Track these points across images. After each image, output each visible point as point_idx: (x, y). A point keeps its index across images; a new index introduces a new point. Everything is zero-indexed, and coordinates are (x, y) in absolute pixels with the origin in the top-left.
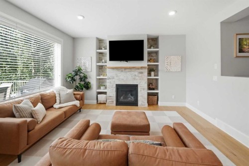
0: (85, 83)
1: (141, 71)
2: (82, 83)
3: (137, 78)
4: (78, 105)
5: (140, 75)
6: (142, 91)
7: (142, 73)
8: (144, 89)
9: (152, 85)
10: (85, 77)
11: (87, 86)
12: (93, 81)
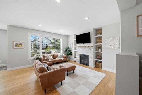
0: (70, 53)
1: (90, 48)
2: (69, 52)
3: (88, 51)
4: (63, 60)
5: (90, 50)
6: (91, 59)
7: (90, 49)
8: (91, 58)
9: (99, 56)
10: (70, 50)
11: (71, 54)
12: (73, 52)
